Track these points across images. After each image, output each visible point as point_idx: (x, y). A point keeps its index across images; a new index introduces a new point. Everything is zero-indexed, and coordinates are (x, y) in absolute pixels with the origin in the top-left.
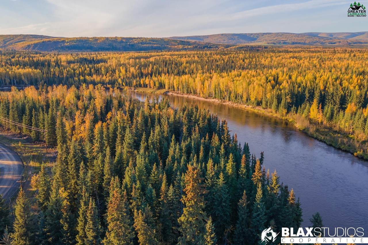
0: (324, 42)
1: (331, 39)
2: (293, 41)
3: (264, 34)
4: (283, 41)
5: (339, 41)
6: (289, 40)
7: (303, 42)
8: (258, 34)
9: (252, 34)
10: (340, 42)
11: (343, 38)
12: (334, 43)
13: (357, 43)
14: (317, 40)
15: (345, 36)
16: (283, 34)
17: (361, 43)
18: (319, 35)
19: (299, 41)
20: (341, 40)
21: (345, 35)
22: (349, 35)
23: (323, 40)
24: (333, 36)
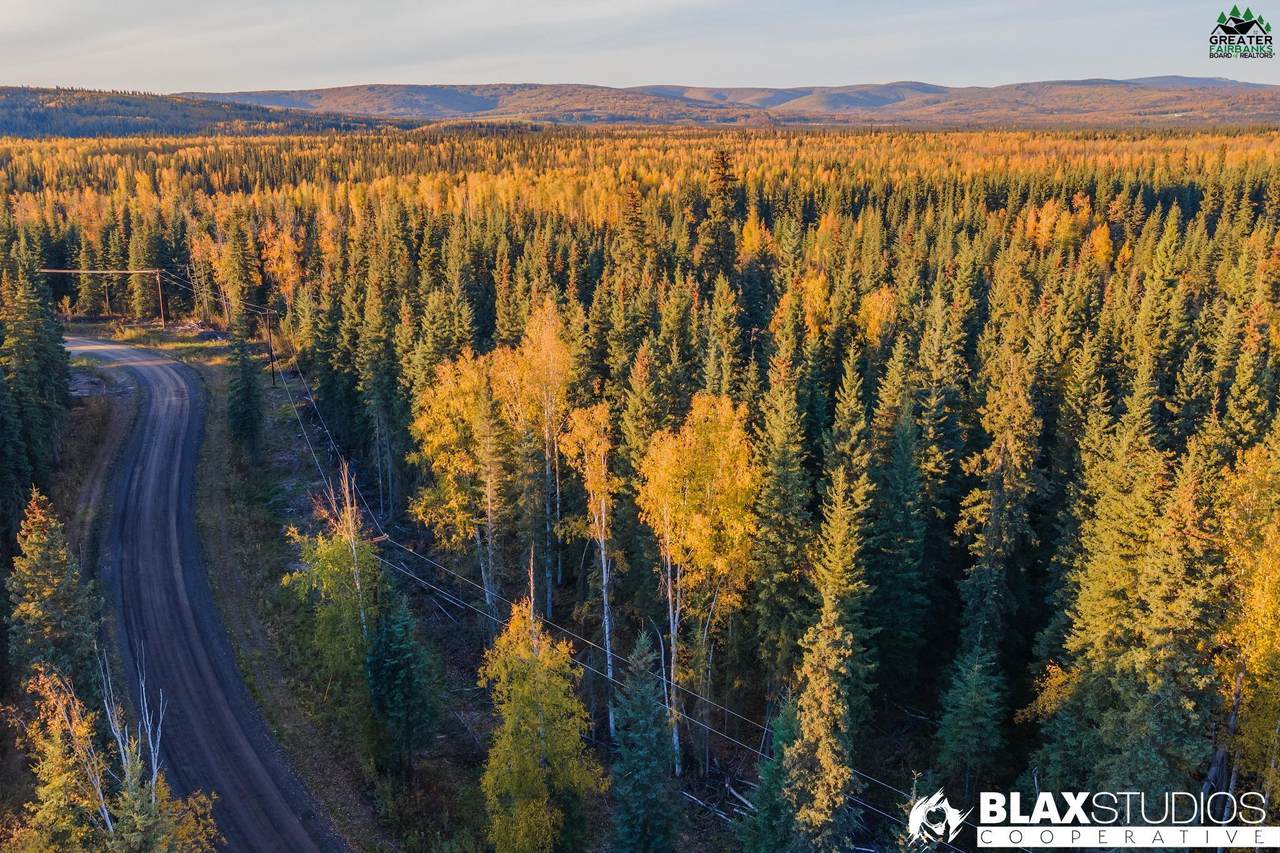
0: (703, 114)
1: (721, 107)
2: (611, 112)
3: (514, 87)
4: (579, 110)
5: (745, 112)
6: (600, 108)
7: (643, 114)
8: (495, 88)
9: (474, 88)
10: (748, 116)
11: (755, 104)
12: (733, 120)
13: (794, 120)
14: (684, 110)
15: (758, 100)
16: (574, 90)
17: (806, 120)
18: (686, 95)
19: (630, 113)
20: (751, 112)
21: (760, 96)
22: (770, 95)
23: (698, 110)
24: (724, 98)
